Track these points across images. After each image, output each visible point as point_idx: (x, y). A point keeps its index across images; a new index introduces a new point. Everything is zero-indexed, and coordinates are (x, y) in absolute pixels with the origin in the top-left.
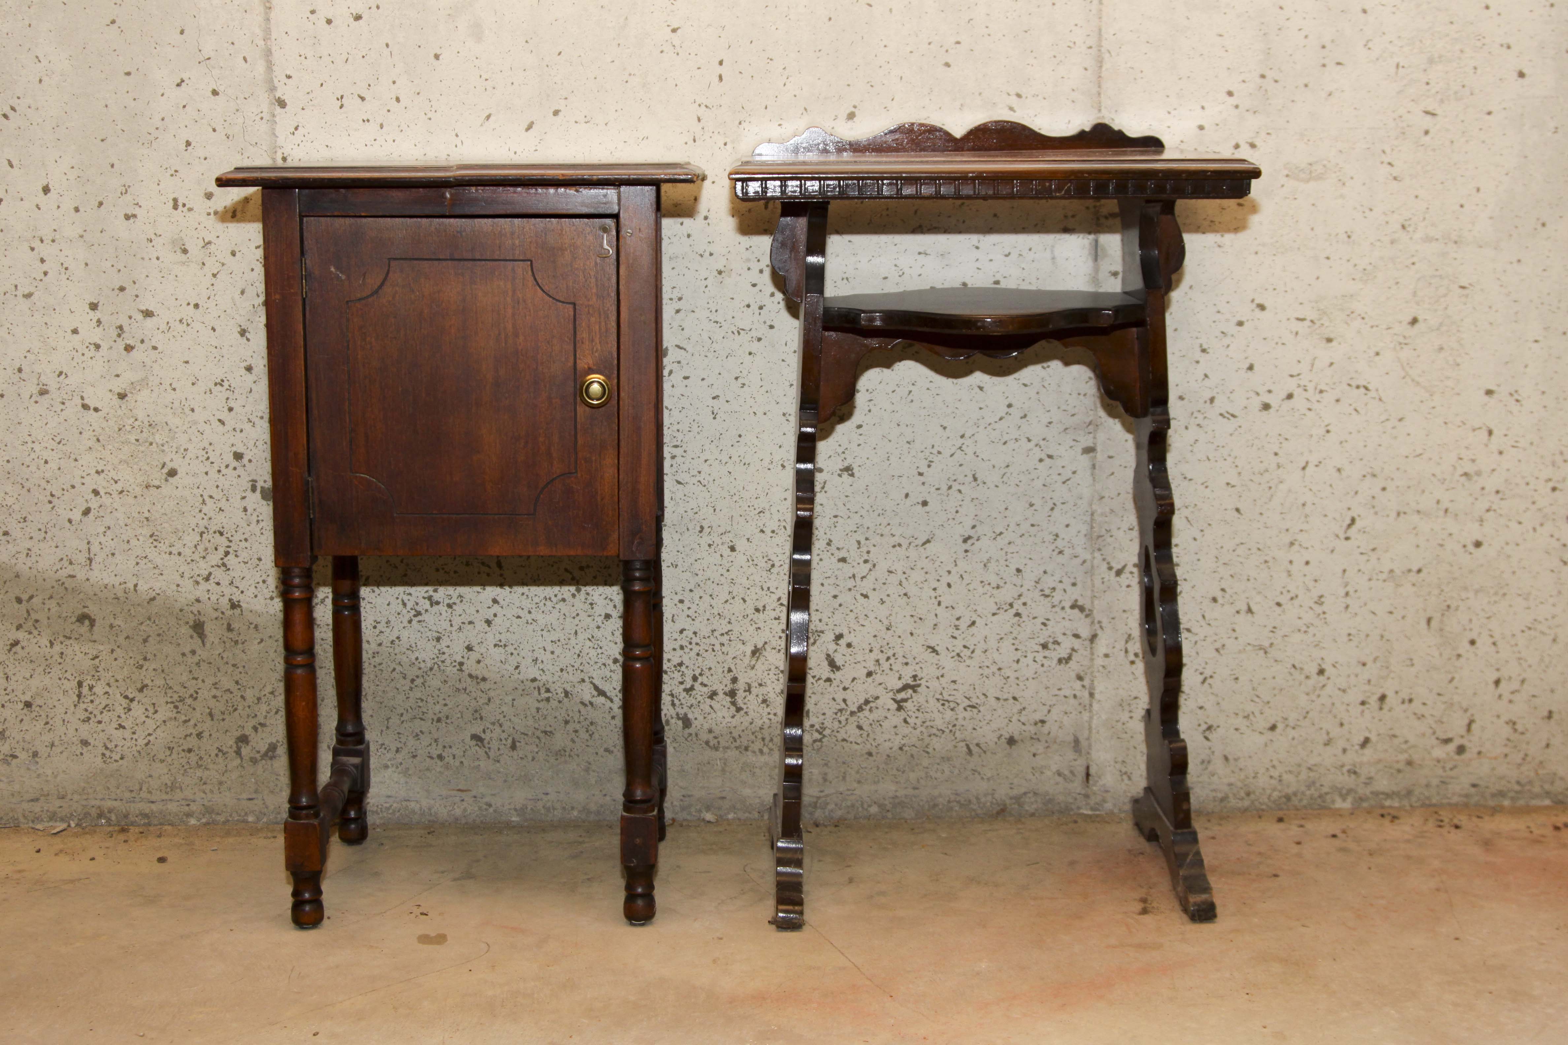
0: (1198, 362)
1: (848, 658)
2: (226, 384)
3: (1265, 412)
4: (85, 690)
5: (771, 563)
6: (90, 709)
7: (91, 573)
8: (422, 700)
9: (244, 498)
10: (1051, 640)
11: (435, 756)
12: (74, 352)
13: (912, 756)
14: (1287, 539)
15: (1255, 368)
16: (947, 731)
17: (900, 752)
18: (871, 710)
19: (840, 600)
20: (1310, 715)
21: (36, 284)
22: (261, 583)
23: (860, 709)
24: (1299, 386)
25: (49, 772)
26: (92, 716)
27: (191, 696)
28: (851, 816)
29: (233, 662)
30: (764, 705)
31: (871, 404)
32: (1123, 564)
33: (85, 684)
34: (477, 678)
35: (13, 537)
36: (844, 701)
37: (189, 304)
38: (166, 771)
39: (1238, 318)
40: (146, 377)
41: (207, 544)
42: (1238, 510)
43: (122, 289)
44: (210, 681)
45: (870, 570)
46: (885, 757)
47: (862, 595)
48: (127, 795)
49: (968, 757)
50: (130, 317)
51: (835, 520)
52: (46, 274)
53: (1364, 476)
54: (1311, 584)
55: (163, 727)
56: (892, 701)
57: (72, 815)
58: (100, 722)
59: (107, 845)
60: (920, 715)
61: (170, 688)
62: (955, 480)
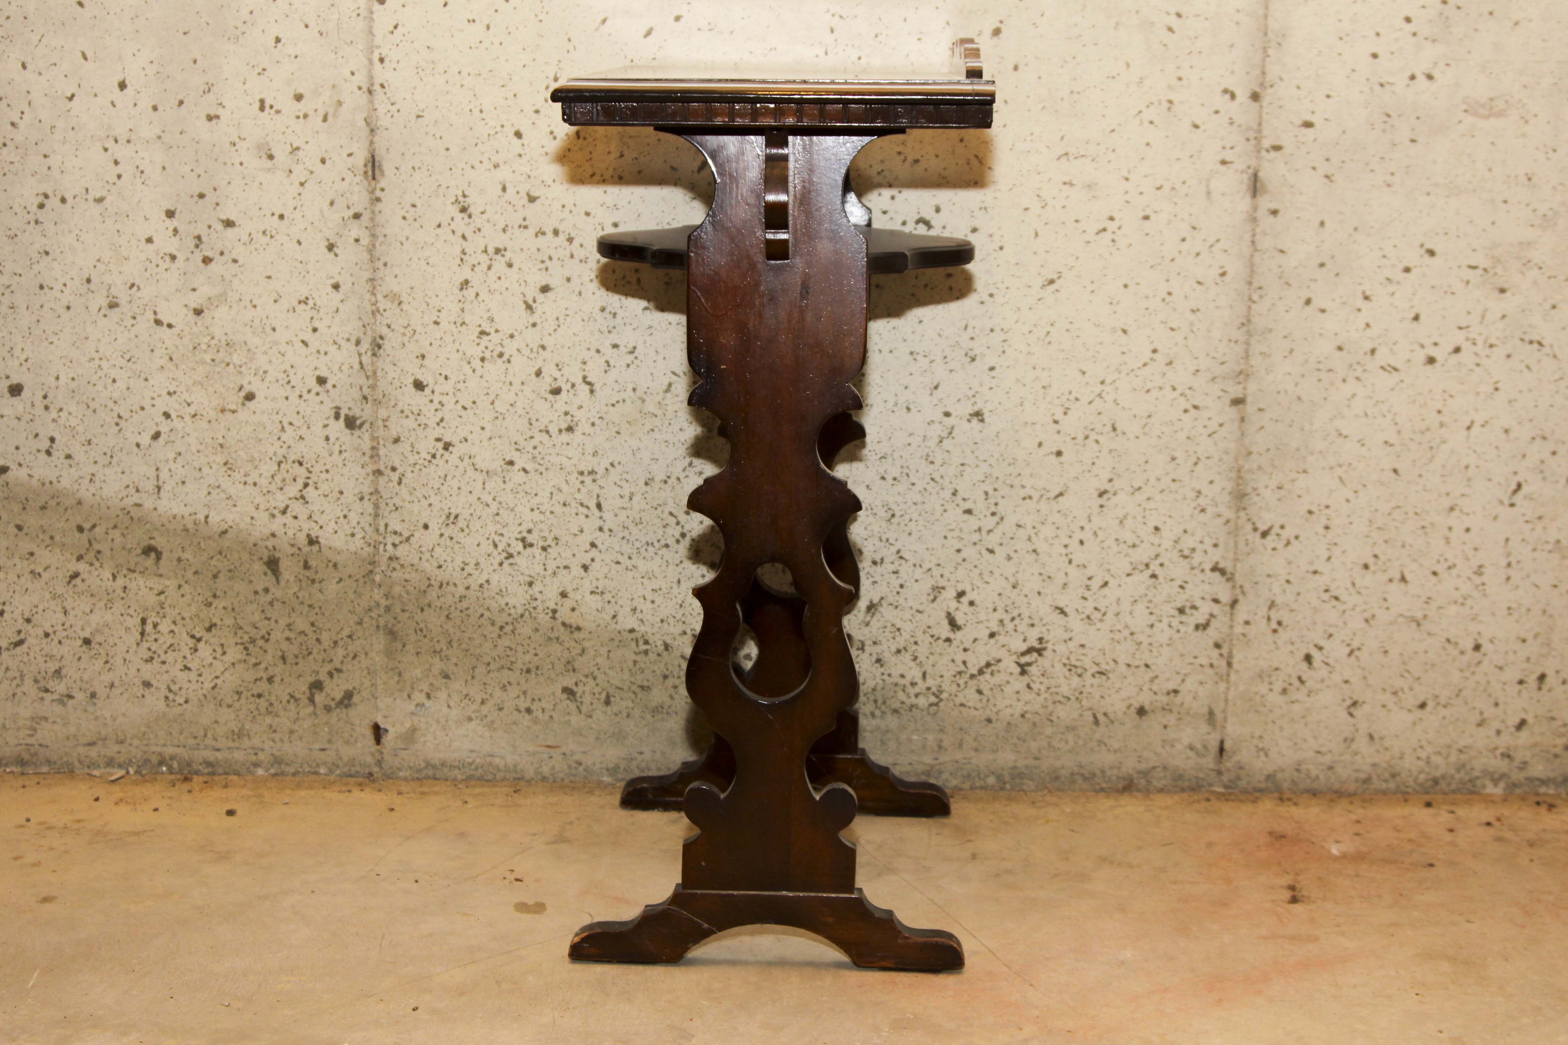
0: (1359, 310)
1: (970, 617)
2: (311, 302)
3: (1429, 367)
4: (149, 628)
5: (891, 512)
6: (153, 648)
7: (158, 502)
8: (511, 649)
9: (326, 426)
10: (1188, 604)
11: (522, 709)
12: (148, 263)
13: (1034, 724)
14: (1447, 503)
15: (1422, 318)
16: (1072, 698)
17: (1021, 719)
18: (992, 674)
19: (963, 554)
20: (1462, 694)
21: (108, 187)
22: (342, 518)
23: (981, 672)
24: (1467, 339)
25: (108, 715)
26: (156, 656)
27: (263, 637)
28: (966, 786)
29: (310, 602)
30: (878, 665)
31: (1005, 344)
32: (1269, 525)
33: (149, 621)
34: (571, 627)
35: (76, 460)
36: (964, 663)
37: (273, 214)
38: (233, 717)
39: (1406, 264)
40: (225, 293)
41: (285, 475)
42: (1395, 471)
43: (201, 196)
44: (283, 622)
45: (998, 523)
46: (1005, 724)
47: (988, 550)
48: (191, 741)
49: (1094, 727)
50: (210, 227)
51: (962, 468)
52: (119, 177)
53: (1533, 438)
54: (1471, 553)
55: (232, 670)
56: (1015, 665)
57: (131, 761)
58: (164, 663)
59: (169, 794)
60: (1044, 680)
61: (241, 628)
62: (1093, 430)
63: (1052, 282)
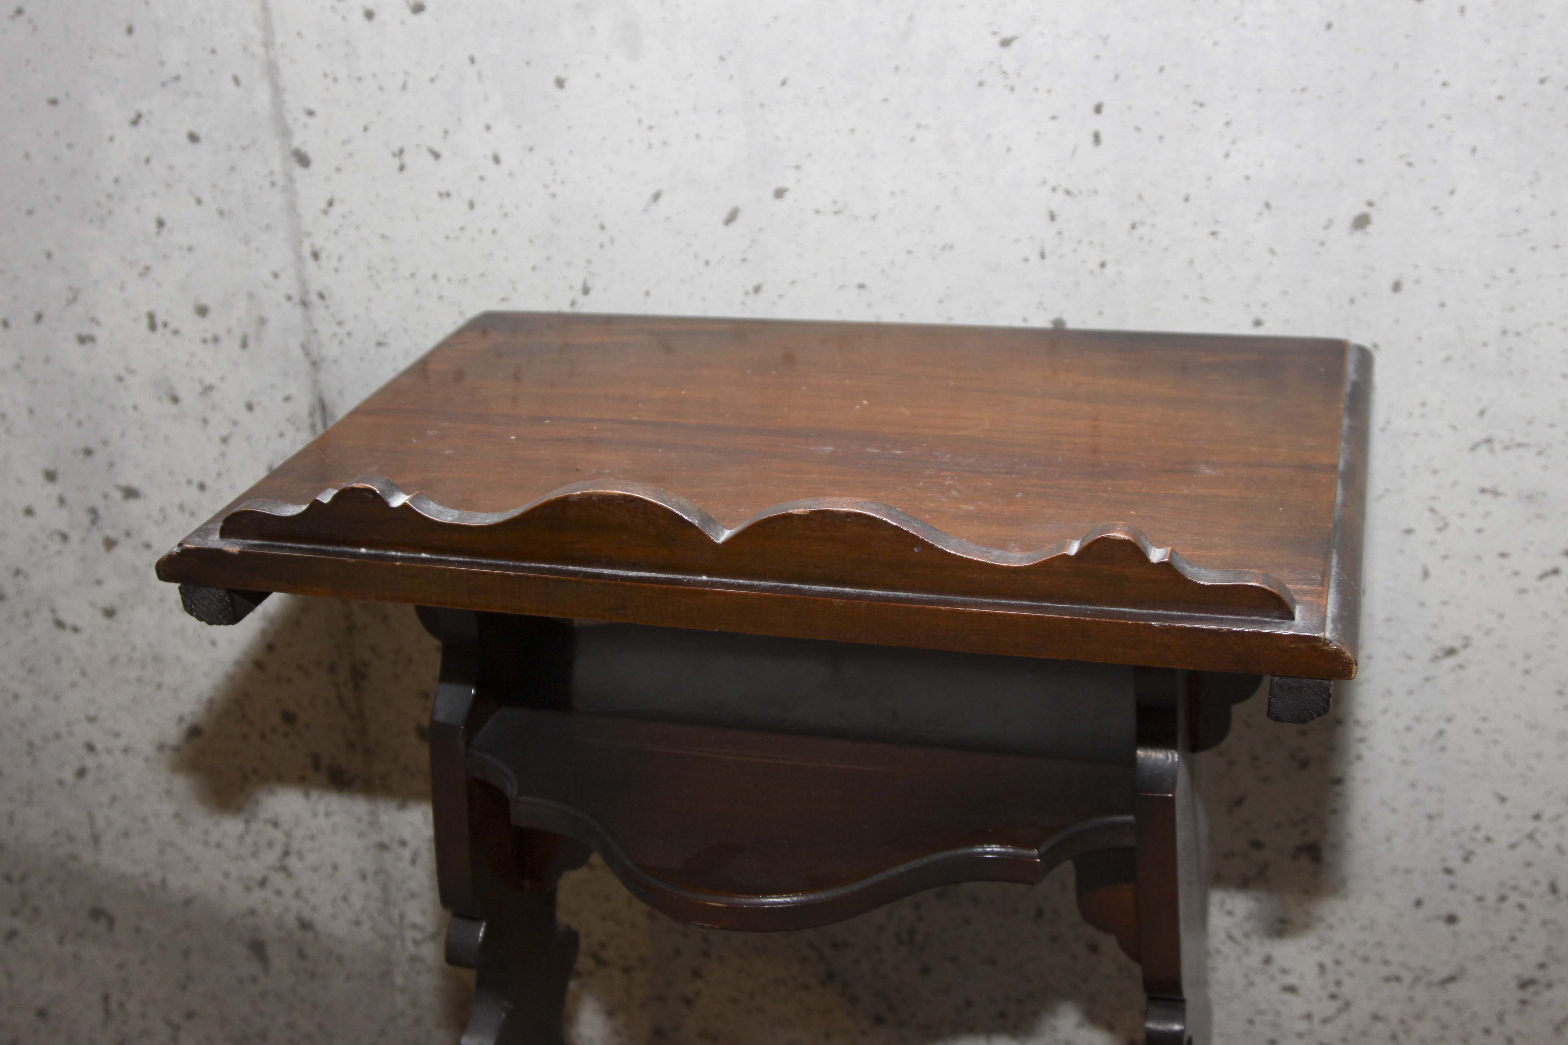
4: (114, 1006)
7: (99, 855)
12: (32, 543)
22: (340, 901)
29: (312, 1001)
33: (112, 999)
43: (88, 452)
44: (281, 1020)
50: (106, 497)
61: (228, 1021)
62: (1514, 888)
63: (1451, 652)
